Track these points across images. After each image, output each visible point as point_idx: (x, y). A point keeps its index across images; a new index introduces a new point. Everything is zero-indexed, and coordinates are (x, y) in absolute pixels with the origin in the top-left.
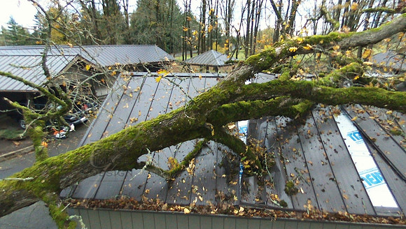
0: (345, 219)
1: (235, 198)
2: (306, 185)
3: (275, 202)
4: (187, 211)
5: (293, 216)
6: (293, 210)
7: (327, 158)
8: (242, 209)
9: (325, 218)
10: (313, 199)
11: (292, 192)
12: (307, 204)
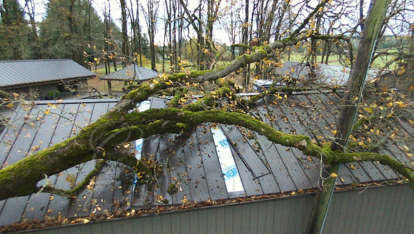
0: (209, 204)
1: (128, 204)
2: (184, 185)
3: (160, 201)
4: (86, 221)
5: (172, 209)
6: (172, 205)
7: (202, 163)
8: (133, 211)
9: (195, 207)
10: (188, 195)
11: (173, 191)
12: (183, 199)
